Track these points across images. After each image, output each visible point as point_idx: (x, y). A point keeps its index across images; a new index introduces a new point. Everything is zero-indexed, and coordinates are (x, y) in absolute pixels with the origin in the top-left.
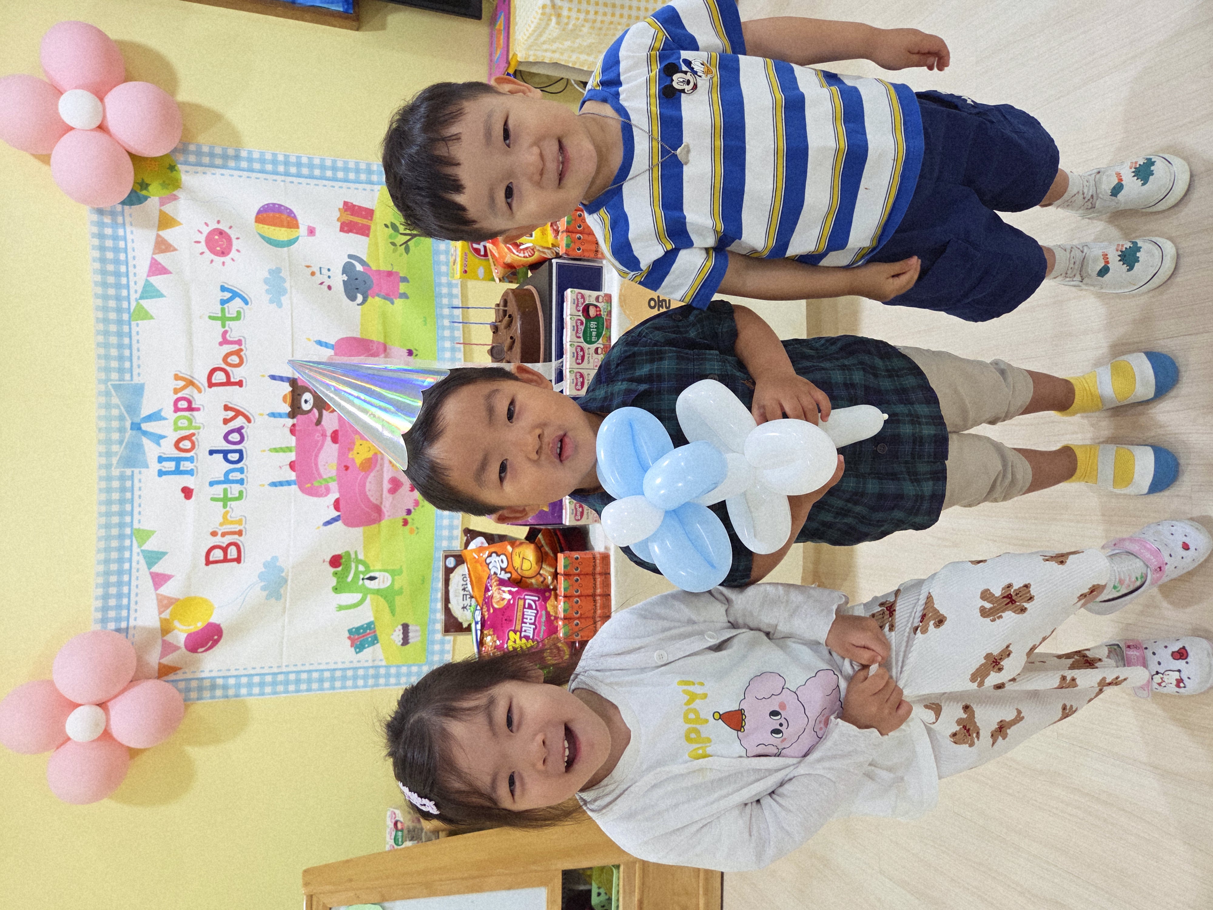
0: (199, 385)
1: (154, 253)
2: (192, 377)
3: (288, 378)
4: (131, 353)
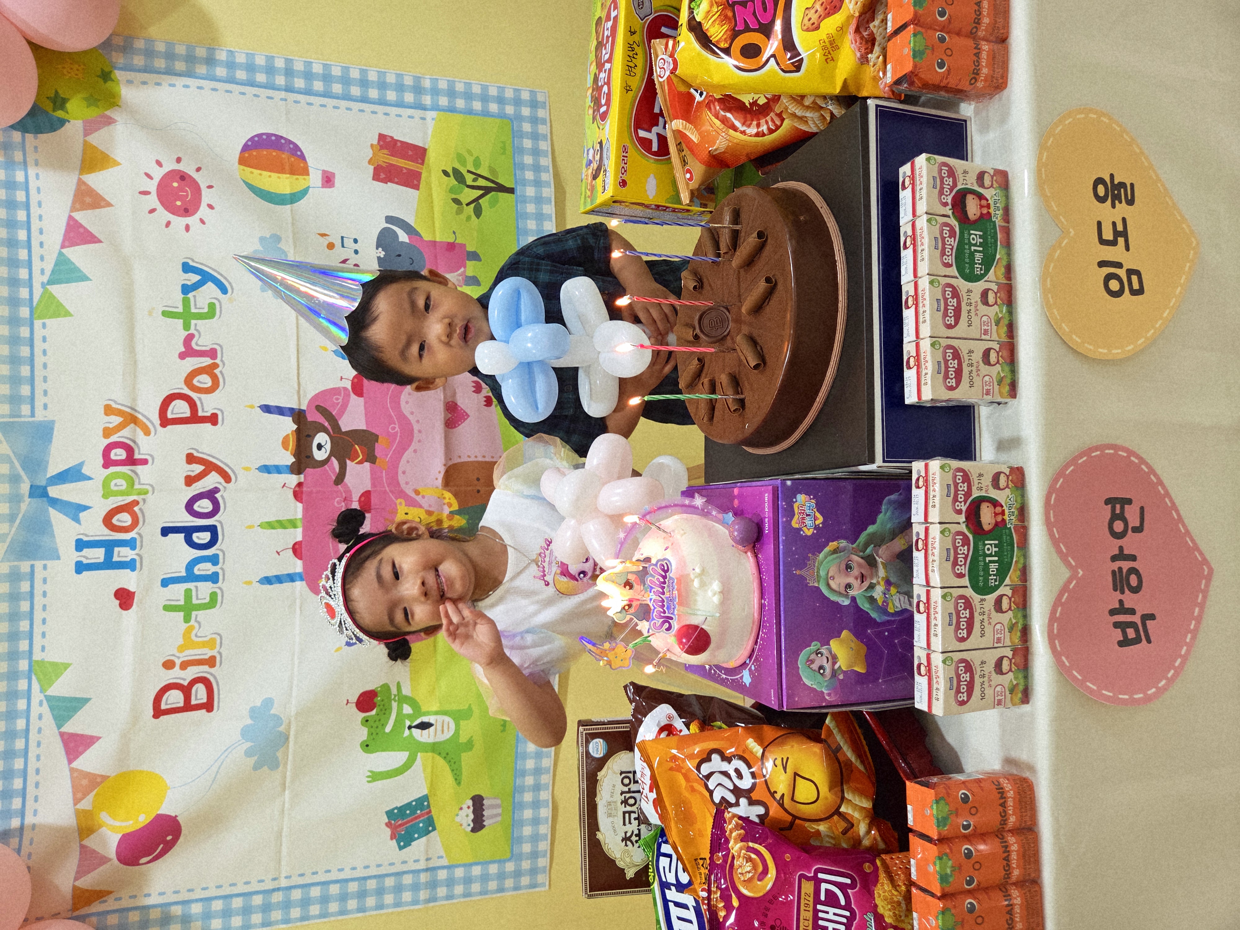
0: (145, 420)
1: (73, 209)
2: (136, 411)
3: (292, 410)
4: (32, 371)
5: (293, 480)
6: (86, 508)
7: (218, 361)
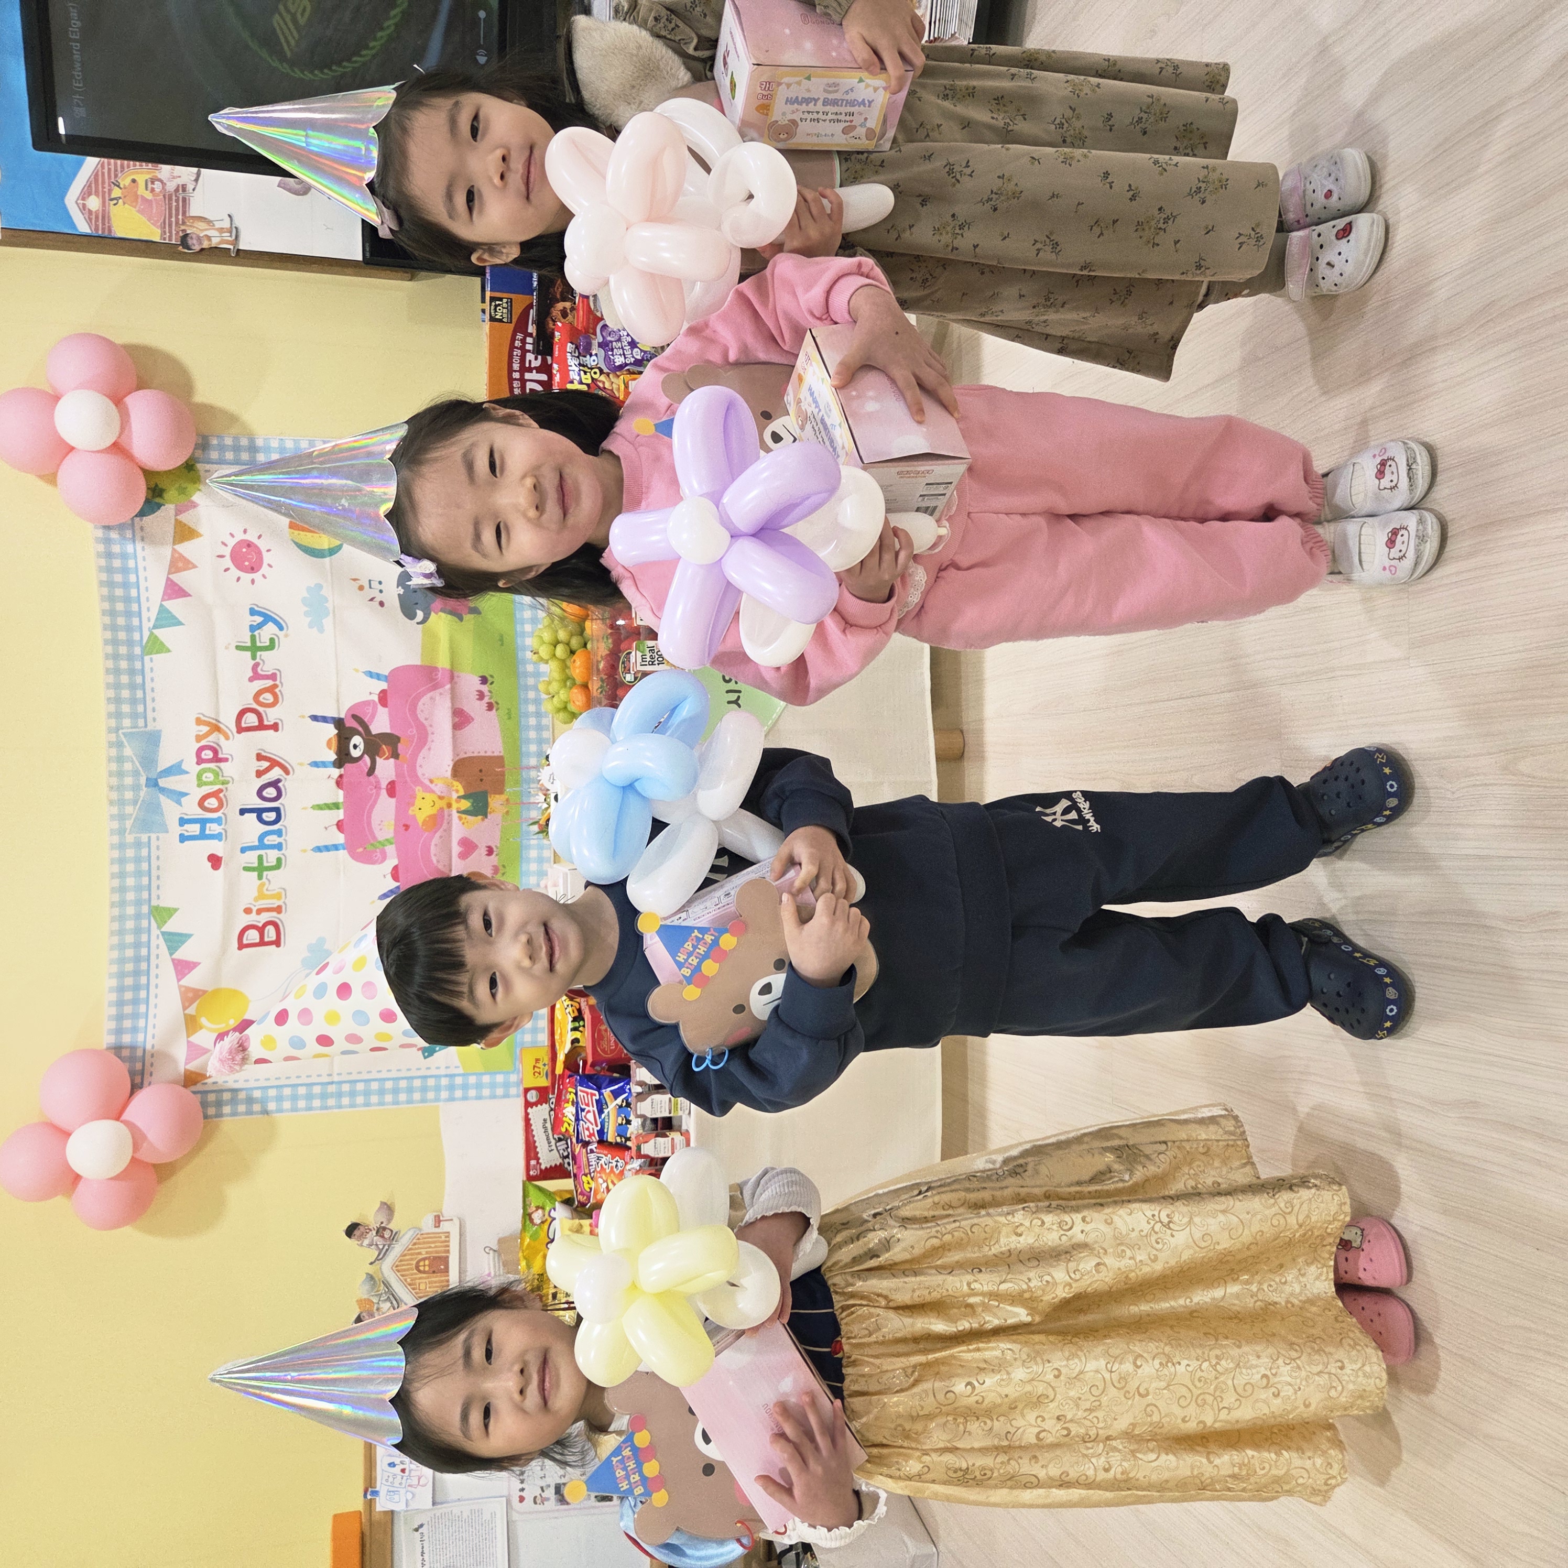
0: (226, 730)
1: (170, 571)
2: (219, 722)
3: (333, 718)
4: (144, 693)
5: (336, 772)
6: (187, 794)
7: (278, 682)
